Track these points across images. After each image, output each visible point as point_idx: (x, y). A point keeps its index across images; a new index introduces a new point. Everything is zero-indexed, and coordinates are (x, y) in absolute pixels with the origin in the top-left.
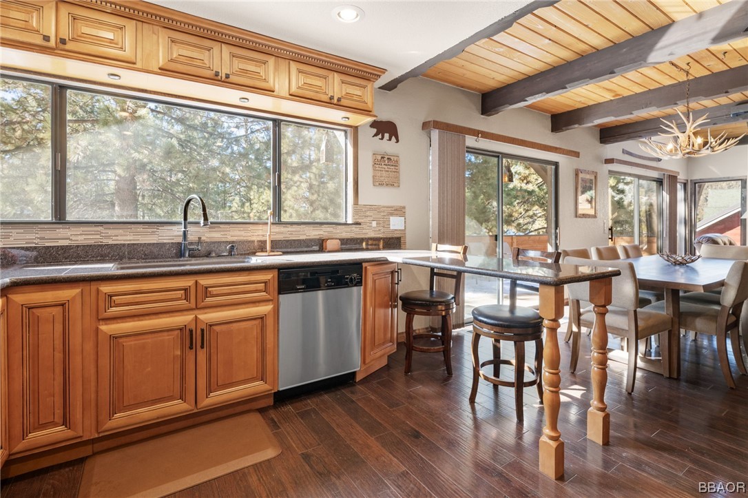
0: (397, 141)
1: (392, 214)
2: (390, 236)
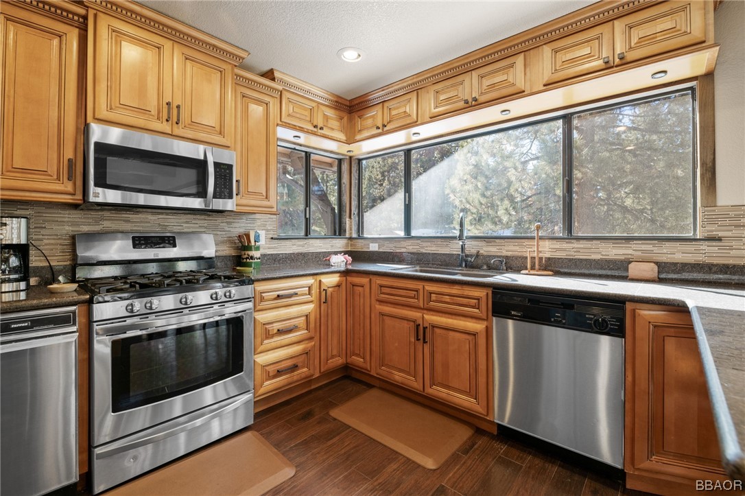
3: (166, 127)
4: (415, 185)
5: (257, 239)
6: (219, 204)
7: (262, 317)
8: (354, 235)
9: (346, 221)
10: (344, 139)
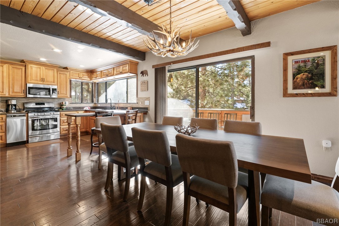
0: (148, 76)
1: (146, 100)
2: (145, 107)
3: (42, 83)
4: (107, 90)
5: (65, 103)
7: (62, 119)
9: (94, 99)
10: (89, 79)
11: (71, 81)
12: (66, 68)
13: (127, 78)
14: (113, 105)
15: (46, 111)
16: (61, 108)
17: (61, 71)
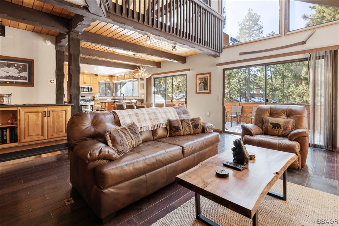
0: (143, 80)
1: (142, 95)
2: (142, 99)
3: (84, 84)
4: (122, 88)
5: (96, 96)
6: (90, 92)
7: (95, 106)
8: (114, 96)
9: (113, 94)
10: (110, 81)
11: (99, 82)
12: (96, 75)
13: (133, 81)
14: (124, 98)
15: (87, 101)
16: (94, 99)
17: (94, 77)
